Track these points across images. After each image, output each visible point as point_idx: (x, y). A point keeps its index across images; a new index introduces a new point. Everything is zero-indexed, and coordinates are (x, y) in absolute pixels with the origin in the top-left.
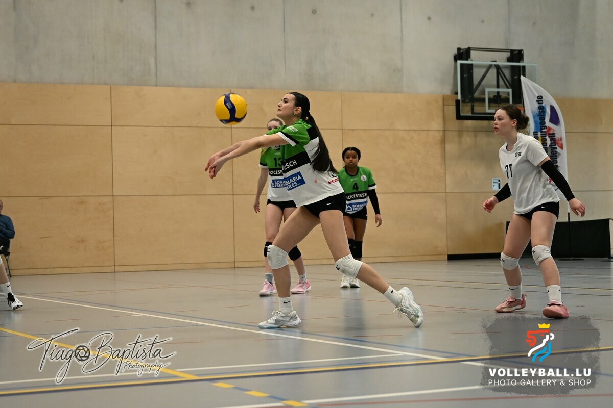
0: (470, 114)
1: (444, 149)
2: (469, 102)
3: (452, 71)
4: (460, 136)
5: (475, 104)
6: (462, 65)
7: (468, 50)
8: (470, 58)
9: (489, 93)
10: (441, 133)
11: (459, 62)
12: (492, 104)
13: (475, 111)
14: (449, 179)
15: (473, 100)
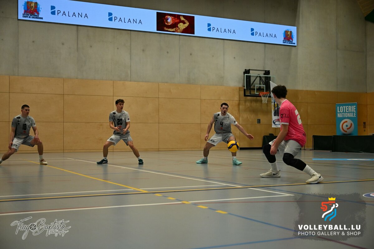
0: (249, 95)
1: (239, 107)
2: (249, 90)
3: (243, 78)
4: (245, 103)
6: (246, 76)
7: (249, 70)
8: (250, 73)
9: (257, 86)
10: (238, 101)
11: (245, 75)
12: (258, 91)
13: (251, 93)
14: (241, 119)
15: (251, 89)
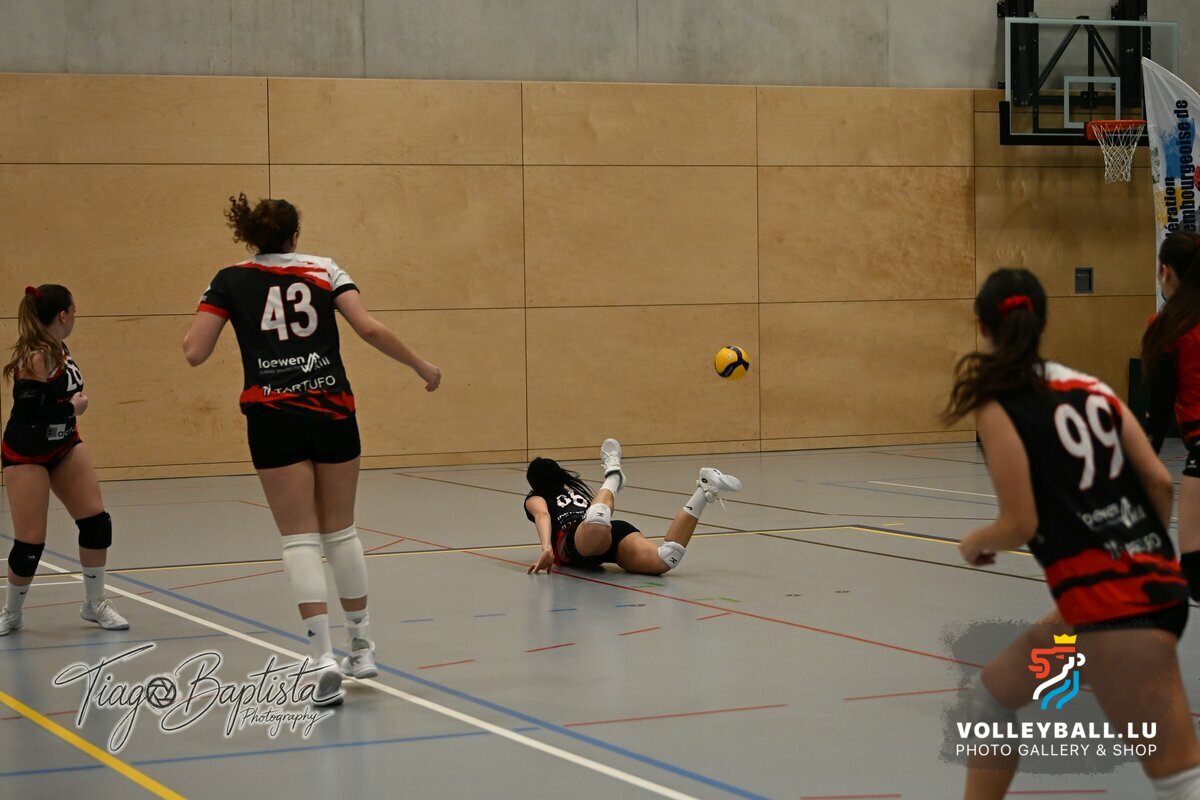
0: (1030, 133)
1: (972, 206)
2: (1029, 105)
3: (993, 39)
4: (1007, 177)
5: (1042, 109)
6: (1014, 27)
8: (1032, 10)
9: (1072, 85)
10: (968, 172)
11: (1009, 19)
12: (1078, 111)
13: (1041, 126)
15: (1038, 101)
